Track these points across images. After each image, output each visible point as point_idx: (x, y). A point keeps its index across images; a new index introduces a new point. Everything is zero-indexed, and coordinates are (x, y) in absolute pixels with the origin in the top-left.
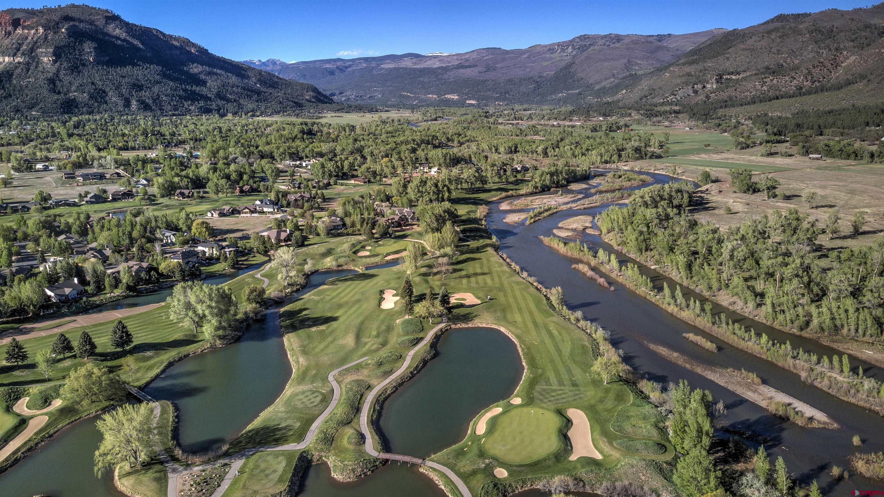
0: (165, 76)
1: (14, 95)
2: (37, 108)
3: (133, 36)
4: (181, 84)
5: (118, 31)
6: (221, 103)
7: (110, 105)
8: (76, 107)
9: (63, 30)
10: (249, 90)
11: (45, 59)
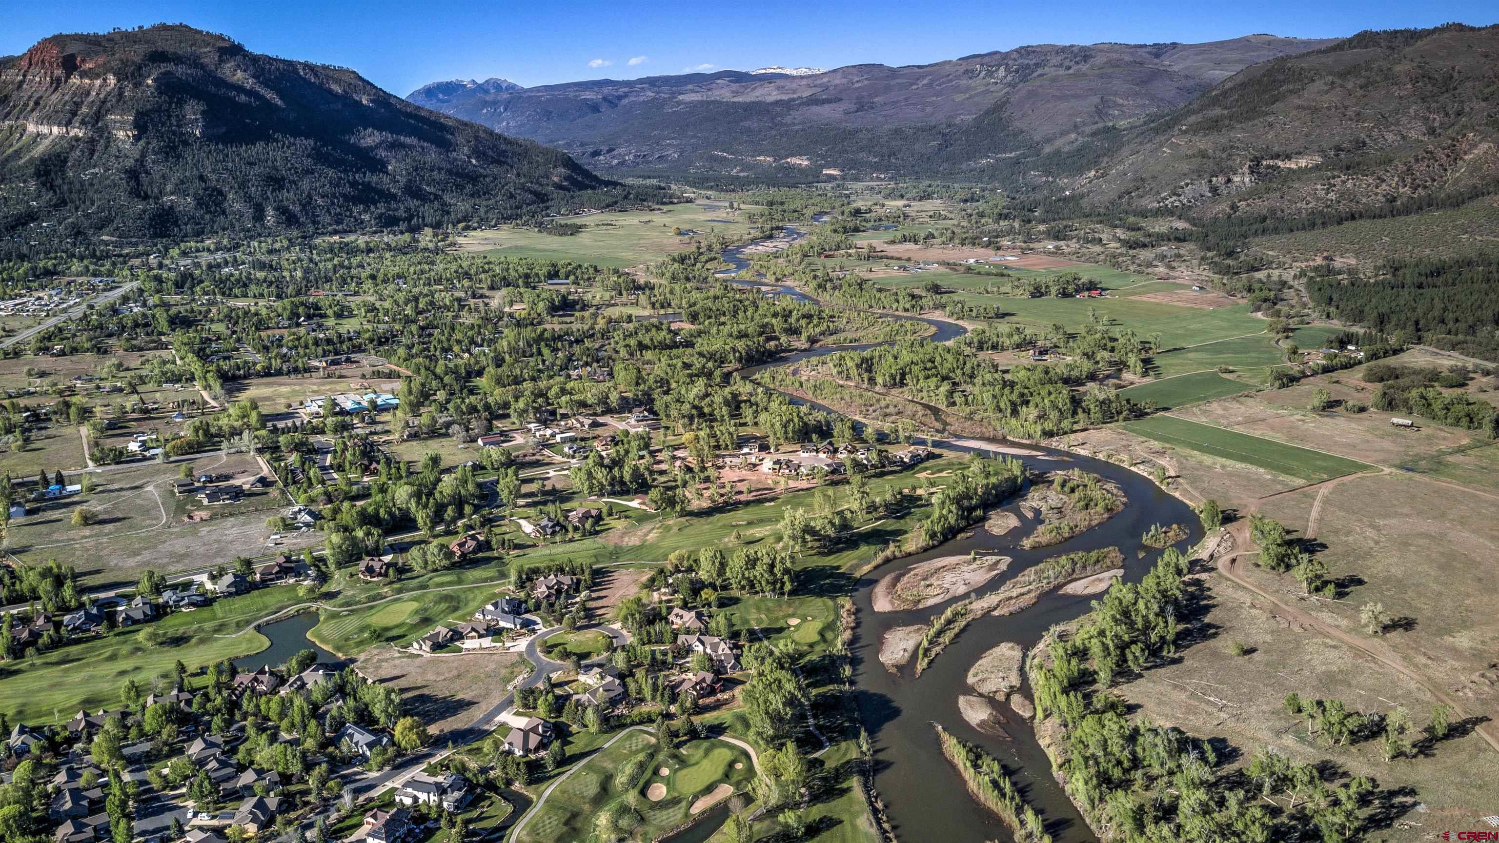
0: (320, 158)
1: (72, 202)
2: (111, 228)
3: (266, 84)
4: (345, 171)
5: (239, 74)
6: (413, 203)
7: (230, 217)
8: (176, 224)
9: (150, 82)
10: (458, 174)
11: (121, 134)
